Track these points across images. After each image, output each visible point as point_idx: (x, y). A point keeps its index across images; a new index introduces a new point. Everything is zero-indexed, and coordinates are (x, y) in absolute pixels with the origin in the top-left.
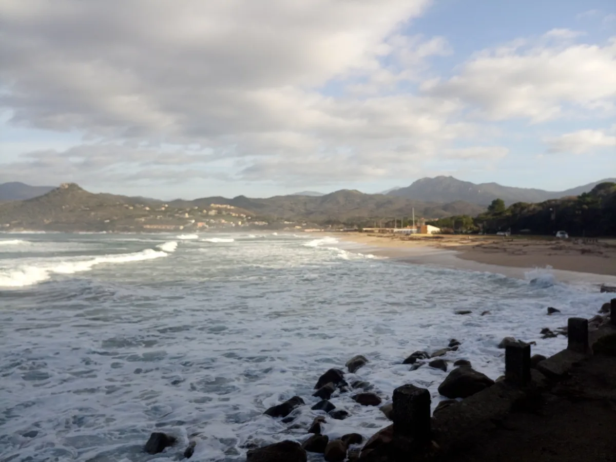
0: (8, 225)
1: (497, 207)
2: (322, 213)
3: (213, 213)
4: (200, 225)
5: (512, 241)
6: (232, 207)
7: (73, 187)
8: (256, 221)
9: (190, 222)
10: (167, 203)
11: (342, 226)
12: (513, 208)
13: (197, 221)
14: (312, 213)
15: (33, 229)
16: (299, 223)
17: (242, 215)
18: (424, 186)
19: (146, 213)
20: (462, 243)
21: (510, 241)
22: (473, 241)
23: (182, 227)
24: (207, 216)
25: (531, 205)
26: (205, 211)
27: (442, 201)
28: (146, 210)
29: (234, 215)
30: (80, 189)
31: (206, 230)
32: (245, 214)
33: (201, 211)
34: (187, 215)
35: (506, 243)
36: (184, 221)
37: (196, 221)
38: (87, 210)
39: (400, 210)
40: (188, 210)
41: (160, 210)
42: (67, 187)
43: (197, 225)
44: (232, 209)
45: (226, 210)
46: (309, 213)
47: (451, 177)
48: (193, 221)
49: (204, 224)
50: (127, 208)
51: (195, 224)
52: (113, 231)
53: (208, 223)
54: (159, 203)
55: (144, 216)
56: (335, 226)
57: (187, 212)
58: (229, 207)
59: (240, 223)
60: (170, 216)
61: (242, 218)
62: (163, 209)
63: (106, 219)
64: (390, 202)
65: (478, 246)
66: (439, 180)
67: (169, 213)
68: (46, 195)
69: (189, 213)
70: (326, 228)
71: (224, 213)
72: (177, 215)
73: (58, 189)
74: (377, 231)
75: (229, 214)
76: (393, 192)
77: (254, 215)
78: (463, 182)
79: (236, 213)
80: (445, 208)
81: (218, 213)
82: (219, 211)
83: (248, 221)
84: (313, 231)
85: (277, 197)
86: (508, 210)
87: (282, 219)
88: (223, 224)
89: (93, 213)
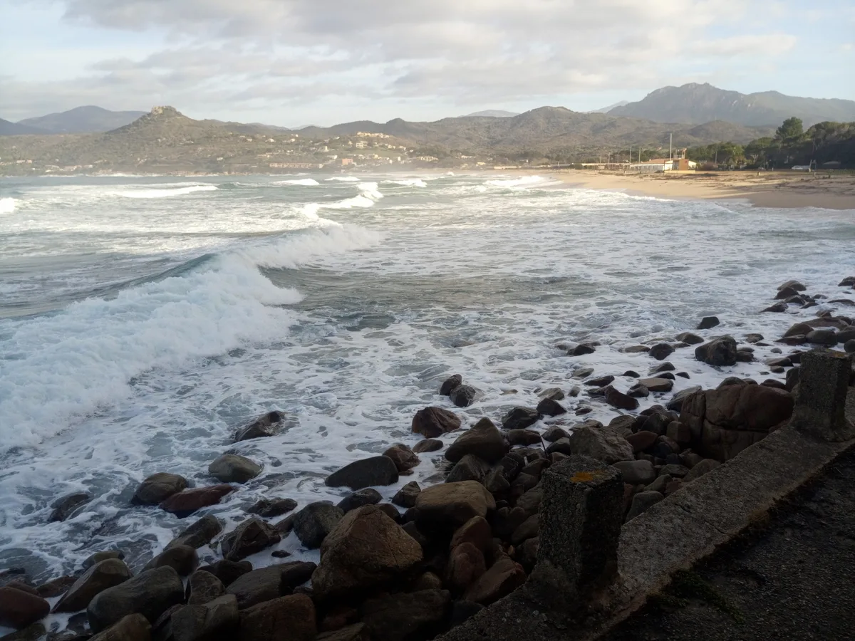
0: (91, 166)
1: (790, 129)
2: (513, 142)
3: (361, 145)
4: (345, 162)
5: (829, 178)
6: (387, 136)
7: (169, 112)
8: (421, 155)
9: (332, 159)
10: (296, 132)
11: (546, 160)
12: (815, 130)
13: (341, 156)
14: (498, 142)
15: (124, 171)
16: (482, 157)
17: (401, 147)
18: (665, 98)
19: (271, 146)
20: (754, 182)
21: (826, 178)
22: (768, 178)
23: (321, 166)
24: (353, 149)
25: (843, 125)
26: (350, 143)
27: (689, 122)
28: (270, 143)
29: (390, 147)
30: (179, 114)
31: (354, 169)
32: (404, 145)
33: (345, 142)
34: (326, 149)
35: (822, 181)
36: (323, 157)
37: (339, 157)
38: (190, 144)
39: (628, 136)
40: (327, 141)
41: (289, 142)
42: (161, 111)
43: (341, 162)
44: (386, 139)
45: (378, 139)
46: (494, 142)
47: (707, 85)
48: (336, 157)
49: (351, 161)
50: (245, 140)
51: (339, 161)
52: (229, 172)
53: (356, 159)
54: (286, 133)
55: (269, 150)
56: (535, 161)
57: (325, 144)
58: (382, 136)
59: (399, 159)
60: (303, 150)
61: (400, 151)
62: (293, 140)
63: (218, 157)
64: (612, 124)
65: (780, 185)
66: (689, 90)
67: (301, 147)
68: (136, 124)
69: (328, 145)
70: (521, 163)
71: (377, 145)
72: (312, 149)
73: (149, 114)
74: (603, 167)
75: (383, 146)
76: (617, 109)
77: (418, 147)
78: (724, 91)
79: (393, 145)
80: (695, 131)
81: (369, 145)
82: (370, 142)
83: (411, 155)
84: (506, 169)
85: (447, 119)
86: (807, 133)
87: (457, 151)
88: (376, 161)
89: (200, 149)
